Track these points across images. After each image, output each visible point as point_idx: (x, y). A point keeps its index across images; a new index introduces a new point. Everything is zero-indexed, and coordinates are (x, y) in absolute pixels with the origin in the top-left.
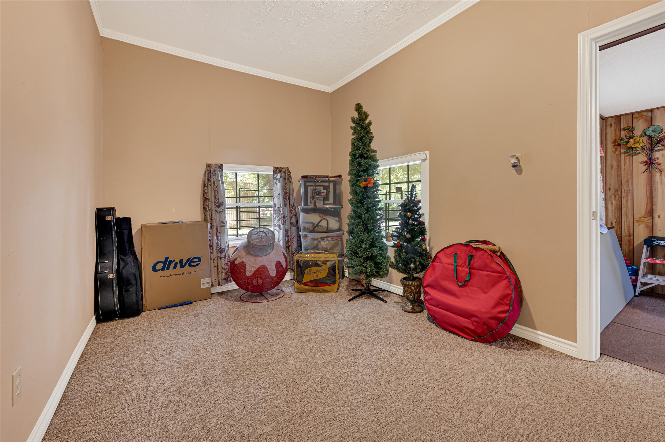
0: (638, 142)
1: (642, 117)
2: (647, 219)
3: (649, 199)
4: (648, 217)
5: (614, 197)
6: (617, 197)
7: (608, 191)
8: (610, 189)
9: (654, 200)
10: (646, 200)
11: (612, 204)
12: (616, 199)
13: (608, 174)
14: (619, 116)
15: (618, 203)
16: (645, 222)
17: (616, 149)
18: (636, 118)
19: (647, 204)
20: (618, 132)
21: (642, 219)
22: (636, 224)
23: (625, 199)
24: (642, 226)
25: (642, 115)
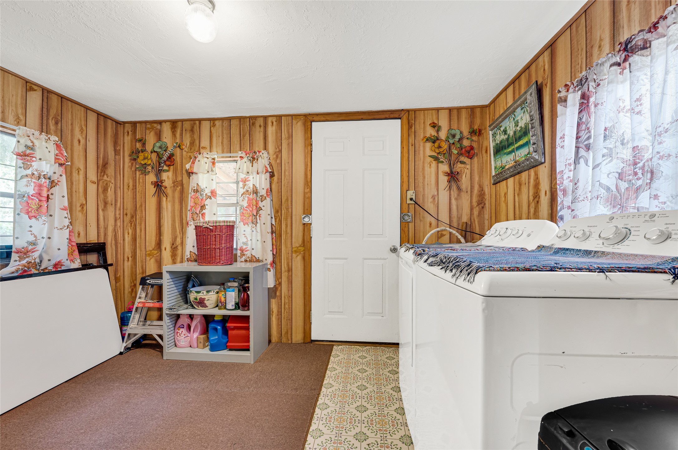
0: (147, 158)
1: (152, 128)
2: (156, 252)
3: (158, 228)
4: (158, 249)
5: (130, 225)
6: (133, 225)
7: (125, 216)
8: (126, 214)
9: (162, 229)
10: (156, 229)
11: (129, 234)
12: (132, 228)
13: (125, 195)
14: (135, 124)
15: (134, 233)
16: (155, 256)
17: (132, 164)
18: (149, 129)
19: (157, 235)
20: (134, 143)
21: (153, 252)
22: (148, 258)
23: (139, 228)
24: (153, 260)
25: (153, 126)
